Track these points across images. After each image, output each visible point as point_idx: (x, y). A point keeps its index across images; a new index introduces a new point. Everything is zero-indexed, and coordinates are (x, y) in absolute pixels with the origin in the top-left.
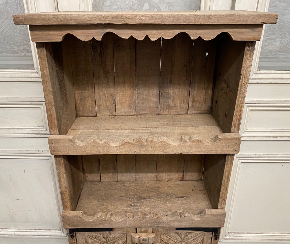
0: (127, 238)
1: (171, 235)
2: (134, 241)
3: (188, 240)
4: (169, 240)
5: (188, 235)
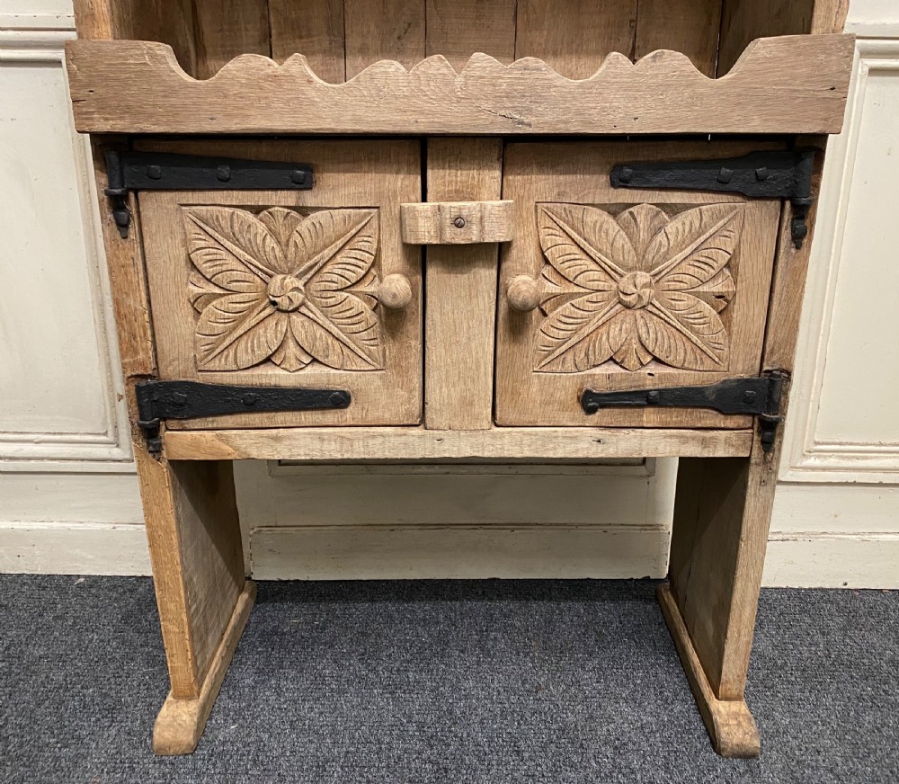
0: (379, 242)
1: (588, 219)
2: (415, 232)
3: (665, 258)
4: (577, 257)
5: (665, 223)
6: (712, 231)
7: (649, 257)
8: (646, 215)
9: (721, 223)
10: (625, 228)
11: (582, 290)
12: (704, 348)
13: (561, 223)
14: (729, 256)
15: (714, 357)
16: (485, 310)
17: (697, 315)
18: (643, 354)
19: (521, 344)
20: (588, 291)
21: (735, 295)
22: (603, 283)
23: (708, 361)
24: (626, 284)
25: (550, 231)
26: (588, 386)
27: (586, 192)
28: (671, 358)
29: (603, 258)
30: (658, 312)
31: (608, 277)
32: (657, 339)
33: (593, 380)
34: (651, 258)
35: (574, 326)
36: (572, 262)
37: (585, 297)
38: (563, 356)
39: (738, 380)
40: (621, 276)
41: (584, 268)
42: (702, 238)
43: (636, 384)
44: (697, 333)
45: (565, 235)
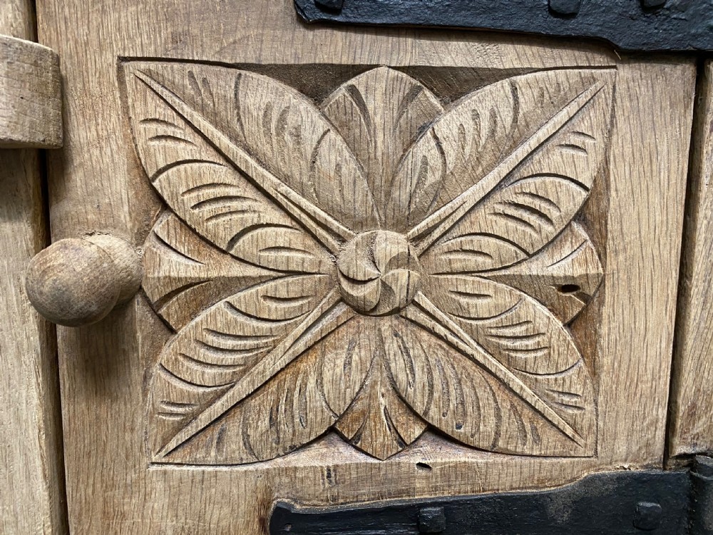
1: (250, 102)
3: (437, 200)
4: (232, 192)
5: (433, 116)
6: (542, 134)
7: (401, 195)
8: (388, 94)
9: (562, 116)
10: (342, 127)
11: (252, 272)
12: (540, 405)
13: (187, 110)
14: (584, 194)
15: (562, 424)
16: (11, 320)
17: (519, 331)
18: (403, 419)
19: (115, 399)
20: (265, 273)
21: (602, 284)
22: (300, 255)
23: (550, 437)
24: (353, 258)
25: (162, 129)
26: (282, 497)
27: (239, 36)
28: (466, 430)
29: (294, 195)
30: (430, 323)
31: (310, 242)
32: (431, 386)
33: (292, 483)
34: (405, 197)
35: (238, 357)
36: (221, 205)
37: (261, 289)
38: (218, 427)
39: (620, 478)
40: (342, 239)
41: (251, 219)
42: (521, 152)
43: (392, 488)
44: (522, 371)
45: (199, 140)
